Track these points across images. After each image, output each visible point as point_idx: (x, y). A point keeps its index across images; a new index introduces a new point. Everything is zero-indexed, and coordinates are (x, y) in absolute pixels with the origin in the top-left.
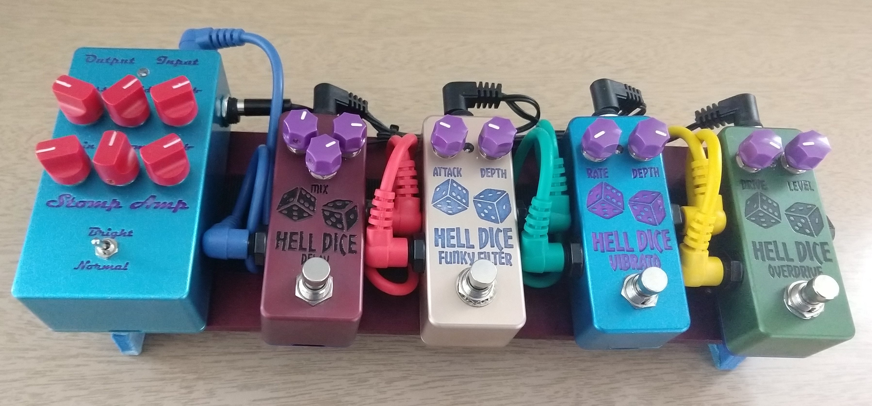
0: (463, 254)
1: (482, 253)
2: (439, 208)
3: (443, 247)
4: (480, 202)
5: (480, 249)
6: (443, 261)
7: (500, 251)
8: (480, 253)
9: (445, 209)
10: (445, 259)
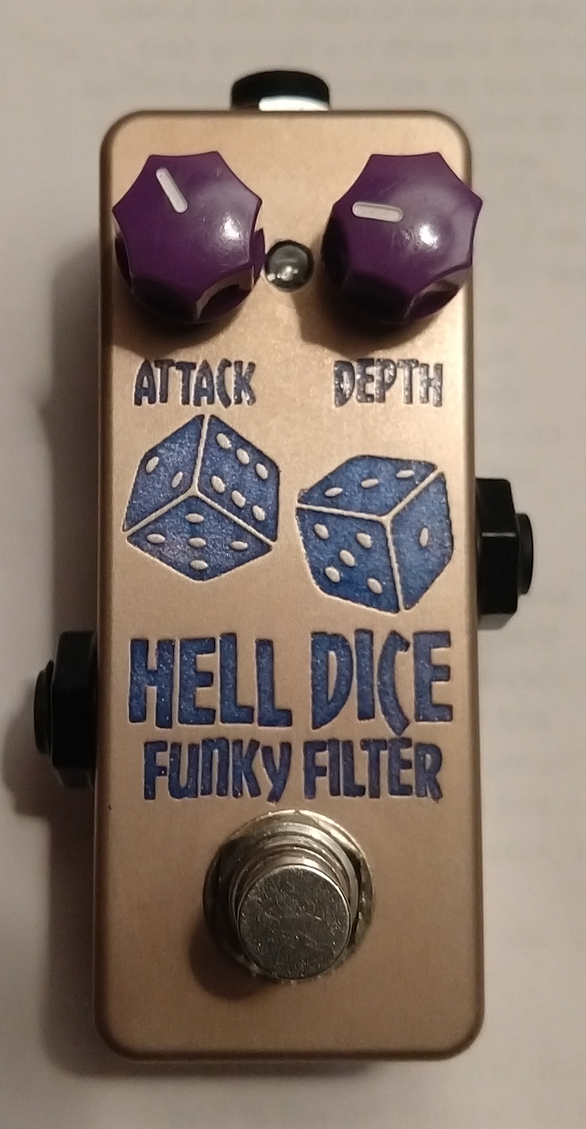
0: (244, 753)
1: (320, 746)
2: (157, 550)
3: (164, 722)
4: (322, 518)
5: (316, 726)
6: (162, 782)
7: (393, 734)
8: (312, 747)
9: (177, 550)
10: (166, 778)
